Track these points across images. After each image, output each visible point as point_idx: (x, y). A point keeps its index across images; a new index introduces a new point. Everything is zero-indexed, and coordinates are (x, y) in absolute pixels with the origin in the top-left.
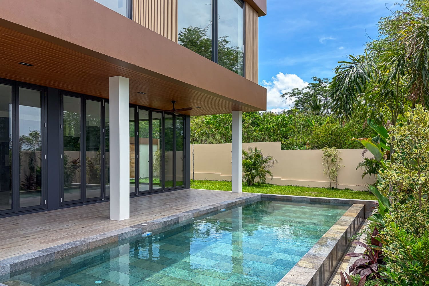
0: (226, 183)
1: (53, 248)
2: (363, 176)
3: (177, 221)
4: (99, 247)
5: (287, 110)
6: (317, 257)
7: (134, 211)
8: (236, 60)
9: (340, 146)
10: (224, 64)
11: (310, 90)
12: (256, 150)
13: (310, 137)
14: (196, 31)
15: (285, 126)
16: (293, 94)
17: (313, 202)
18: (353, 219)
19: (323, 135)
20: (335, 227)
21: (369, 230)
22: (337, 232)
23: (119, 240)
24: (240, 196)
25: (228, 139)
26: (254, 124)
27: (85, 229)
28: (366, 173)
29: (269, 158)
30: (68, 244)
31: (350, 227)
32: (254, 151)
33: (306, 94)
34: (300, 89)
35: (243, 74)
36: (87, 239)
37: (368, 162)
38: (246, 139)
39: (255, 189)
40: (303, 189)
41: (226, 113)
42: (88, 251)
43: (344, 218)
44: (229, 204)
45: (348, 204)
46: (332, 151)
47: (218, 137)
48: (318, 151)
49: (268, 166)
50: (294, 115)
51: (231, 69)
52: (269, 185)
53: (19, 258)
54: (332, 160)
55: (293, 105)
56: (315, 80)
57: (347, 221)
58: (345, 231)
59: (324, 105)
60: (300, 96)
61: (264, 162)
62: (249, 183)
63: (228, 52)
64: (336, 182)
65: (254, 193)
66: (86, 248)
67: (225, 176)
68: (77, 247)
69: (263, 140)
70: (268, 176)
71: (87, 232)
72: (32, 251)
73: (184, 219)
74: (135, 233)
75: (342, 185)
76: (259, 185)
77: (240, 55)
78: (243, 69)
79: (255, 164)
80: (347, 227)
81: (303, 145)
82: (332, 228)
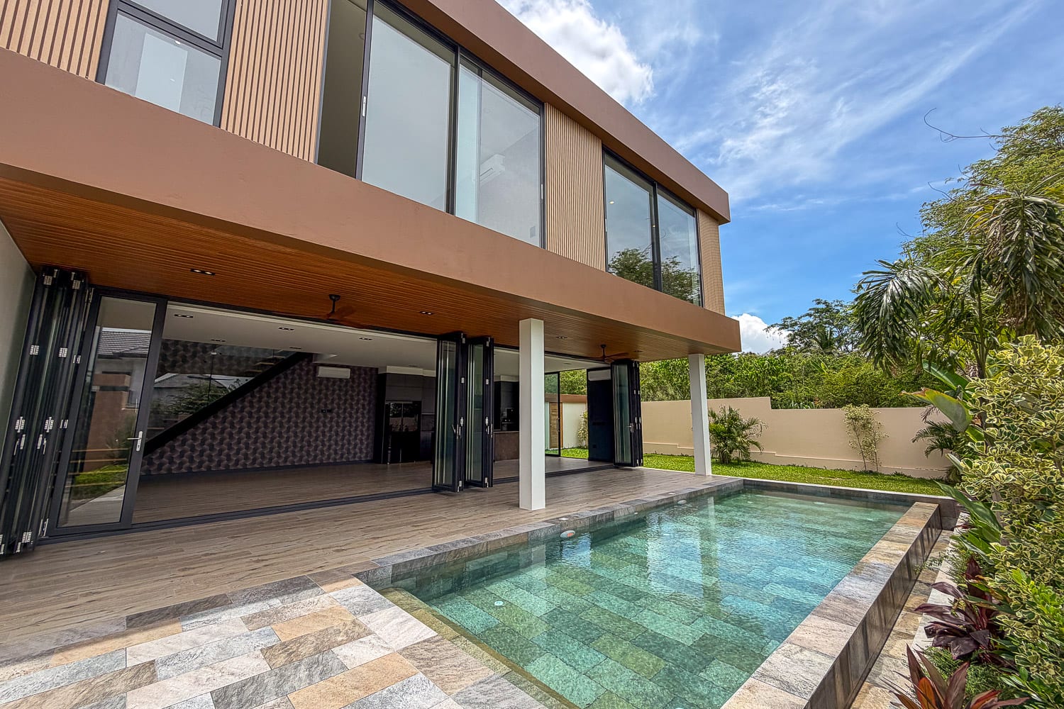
0: (687, 459)
1: (444, 546)
2: (927, 453)
3: (611, 517)
4: (502, 549)
5: (775, 350)
6: (854, 600)
7: (551, 498)
8: (690, 285)
9: (875, 403)
10: (674, 293)
11: (811, 319)
12: (731, 410)
13: (821, 389)
14: (634, 254)
15: (775, 373)
16: (784, 327)
17: (836, 495)
18: (918, 532)
19: (842, 385)
20: (883, 545)
21: (956, 554)
22: (889, 555)
23: (529, 540)
24: (710, 480)
25: (684, 392)
26: (724, 370)
27: (487, 521)
28: (933, 448)
29: (753, 422)
30: (464, 541)
31: (915, 544)
32: (728, 412)
33: (805, 324)
34: (795, 318)
35: (701, 303)
36: (489, 536)
37: (936, 429)
38: (714, 393)
39: (733, 470)
40: (815, 471)
41: (682, 358)
42: (488, 553)
43: (898, 528)
44: (690, 493)
45: (906, 503)
46: (861, 411)
47: (671, 391)
48: (836, 410)
49: (752, 433)
50: (789, 357)
51: (685, 299)
52: (757, 464)
53: (403, 556)
54: (864, 426)
55: (786, 342)
56: (819, 303)
57: (907, 535)
58: (905, 553)
59: (839, 340)
60: (796, 328)
61: (744, 428)
62: (723, 460)
63: (680, 276)
64: (875, 462)
65: (731, 477)
66: (484, 549)
67: (686, 448)
68: (474, 547)
69: (742, 394)
70: (753, 450)
71: (489, 525)
72: (420, 548)
73: (622, 514)
74: (551, 531)
75: (888, 467)
76: (738, 463)
77: (696, 279)
78: (701, 296)
79: (729, 431)
80: (909, 546)
81: (809, 401)
82: (877, 545)
